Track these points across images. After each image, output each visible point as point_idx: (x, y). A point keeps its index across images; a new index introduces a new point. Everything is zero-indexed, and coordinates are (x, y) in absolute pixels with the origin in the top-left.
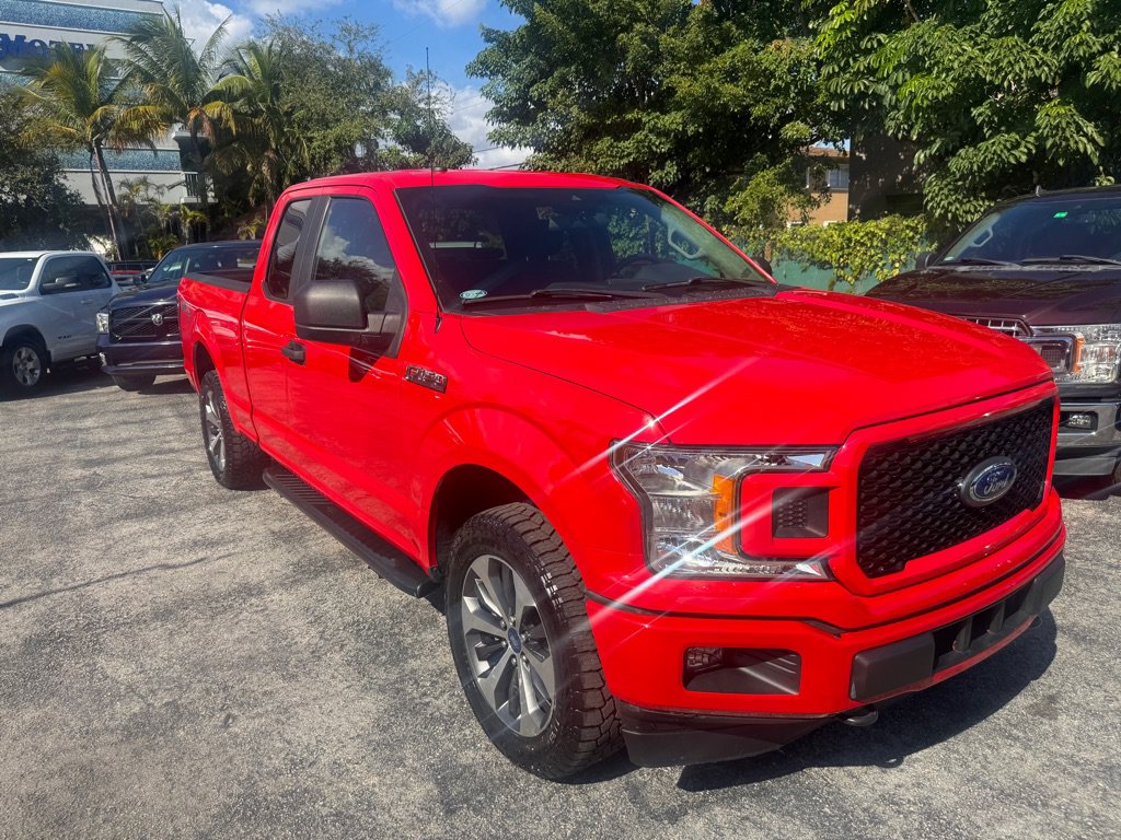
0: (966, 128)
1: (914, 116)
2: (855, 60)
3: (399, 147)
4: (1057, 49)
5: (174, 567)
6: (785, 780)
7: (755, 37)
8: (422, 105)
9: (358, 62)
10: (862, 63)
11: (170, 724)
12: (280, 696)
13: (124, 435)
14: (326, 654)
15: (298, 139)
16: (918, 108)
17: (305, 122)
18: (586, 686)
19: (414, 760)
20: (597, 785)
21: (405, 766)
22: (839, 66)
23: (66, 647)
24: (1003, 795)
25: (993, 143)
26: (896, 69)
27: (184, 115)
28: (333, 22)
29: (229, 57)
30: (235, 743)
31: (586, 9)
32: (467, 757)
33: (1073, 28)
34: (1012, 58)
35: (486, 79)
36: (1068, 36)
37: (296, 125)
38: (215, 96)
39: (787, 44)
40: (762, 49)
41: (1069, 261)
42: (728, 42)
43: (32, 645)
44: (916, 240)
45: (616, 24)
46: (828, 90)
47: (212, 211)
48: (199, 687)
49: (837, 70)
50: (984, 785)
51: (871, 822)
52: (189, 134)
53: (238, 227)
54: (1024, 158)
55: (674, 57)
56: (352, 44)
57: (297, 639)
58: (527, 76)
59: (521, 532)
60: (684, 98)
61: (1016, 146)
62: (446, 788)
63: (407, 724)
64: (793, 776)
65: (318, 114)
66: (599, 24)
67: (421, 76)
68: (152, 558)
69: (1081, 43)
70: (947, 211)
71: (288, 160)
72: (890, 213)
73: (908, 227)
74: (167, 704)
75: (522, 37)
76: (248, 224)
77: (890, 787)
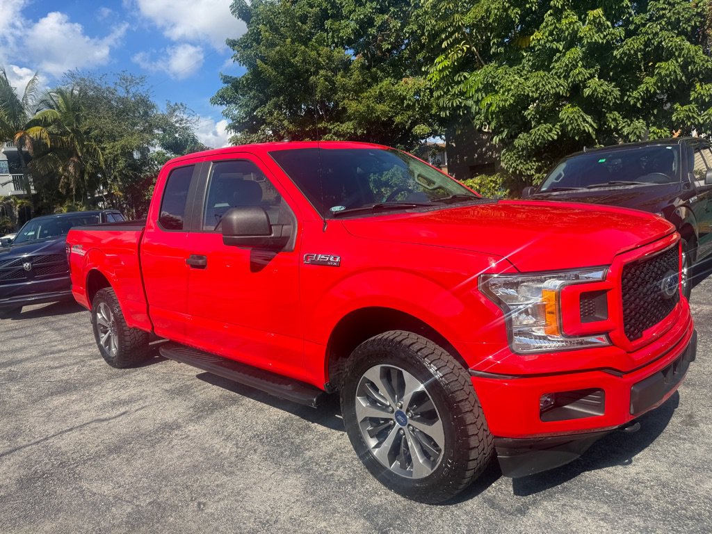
0: (520, 122)
1: (490, 117)
2: (452, 88)
3: (164, 151)
4: (566, 77)
5: (105, 420)
6: (575, 481)
7: (392, 77)
8: (177, 125)
9: (133, 99)
10: (456, 89)
11: (159, 515)
12: (230, 485)
13: (18, 345)
14: (246, 456)
15: (95, 149)
16: (493, 113)
17: (99, 138)
18: (470, 433)
19: (342, 508)
20: (466, 502)
21: (339, 513)
22: (444, 91)
23: (53, 480)
24: (695, 469)
25: (539, 130)
26: (477, 91)
27: (12, 136)
28: (114, 74)
29: (44, 98)
30: (214, 518)
31: (289, 62)
32: (376, 501)
33: (573, 65)
34: (544, 83)
35: (224, 106)
36: (571, 70)
37: (93, 140)
38: (35, 123)
39: (411, 81)
40: (396, 83)
41: (614, 184)
42: (376, 80)
43: (25, 483)
44: (496, 188)
45: (307, 71)
46: (438, 105)
47: (35, 199)
48: (168, 489)
49: (442, 94)
50: (682, 465)
51: (634, 495)
52: (16, 149)
53: (54, 208)
54: (556, 137)
55: (344, 90)
56: (128, 88)
57: (221, 450)
58: (253, 103)
59: (408, 345)
60: (354, 114)
61: (550, 130)
62: (373, 520)
63: (326, 488)
64: (578, 478)
65: (108, 132)
66: (297, 71)
67: (176, 107)
68: (86, 417)
69: (579, 73)
70: (516, 169)
71: (87, 162)
72: (480, 174)
73: (491, 181)
74: (150, 503)
75: (247, 80)
76: (61, 205)
77: (633, 475)
